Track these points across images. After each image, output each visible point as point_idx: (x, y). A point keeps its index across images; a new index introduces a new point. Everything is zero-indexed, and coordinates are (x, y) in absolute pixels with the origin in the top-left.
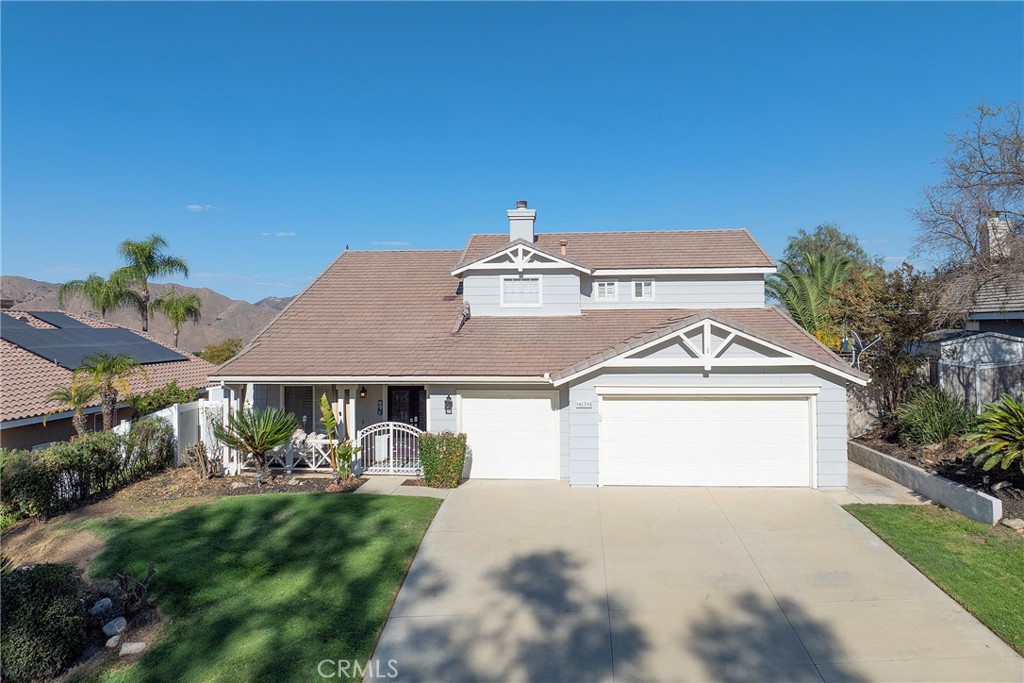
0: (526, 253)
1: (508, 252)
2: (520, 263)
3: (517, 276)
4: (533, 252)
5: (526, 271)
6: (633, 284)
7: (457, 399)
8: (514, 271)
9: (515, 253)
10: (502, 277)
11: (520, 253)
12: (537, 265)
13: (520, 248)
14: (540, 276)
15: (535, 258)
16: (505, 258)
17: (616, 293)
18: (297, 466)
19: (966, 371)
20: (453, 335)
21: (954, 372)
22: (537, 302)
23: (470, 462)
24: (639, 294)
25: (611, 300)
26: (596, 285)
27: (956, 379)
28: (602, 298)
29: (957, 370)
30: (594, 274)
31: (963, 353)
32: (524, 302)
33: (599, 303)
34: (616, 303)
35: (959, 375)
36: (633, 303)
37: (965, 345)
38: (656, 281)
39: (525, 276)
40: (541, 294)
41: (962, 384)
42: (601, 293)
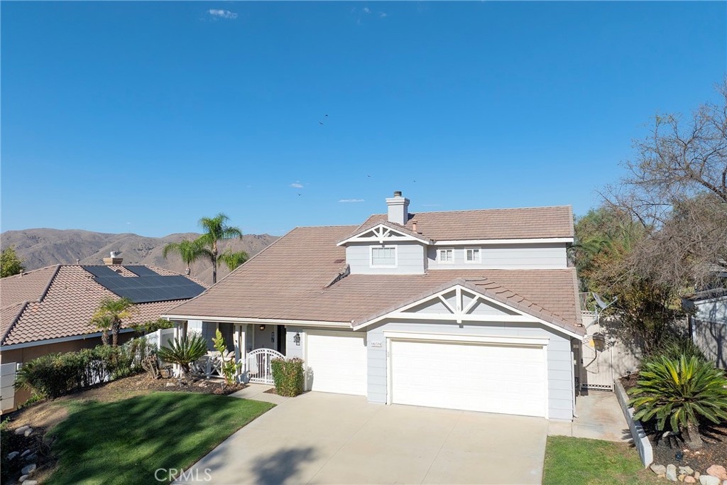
0: (385, 230)
1: (373, 229)
2: (381, 237)
3: (381, 246)
4: (390, 229)
5: (385, 243)
6: (465, 251)
7: (302, 335)
8: (377, 243)
9: (378, 230)
10: (371, 247)
11: (381, 230)
12: (394, 238)
13: (381, 227)
14: (396, 246)
15: (392, 233)
16: (371, 234)
17: (453, 257)
18: (214, 374)
19: (718, 326)
20: (324, 288)
21: (706, 326)
22: (394, 264)
23: (312, 378)
24: (469, 258)
25: (449, 262)
26: (439, 251)
27: (708, 332)
28: (443, 262)
29: (709, 325)
30: (436, 244)
31: (716, 311)
32: (386, 264)
33: (442, 265)
34: (454, 265)
35: (711, 330)
36: (465, 265)
37: (717, 304)
38: (482, 248)
39: (386, 246)
40: (396, 258)
41: (715, 337)
42: (442, 258)
